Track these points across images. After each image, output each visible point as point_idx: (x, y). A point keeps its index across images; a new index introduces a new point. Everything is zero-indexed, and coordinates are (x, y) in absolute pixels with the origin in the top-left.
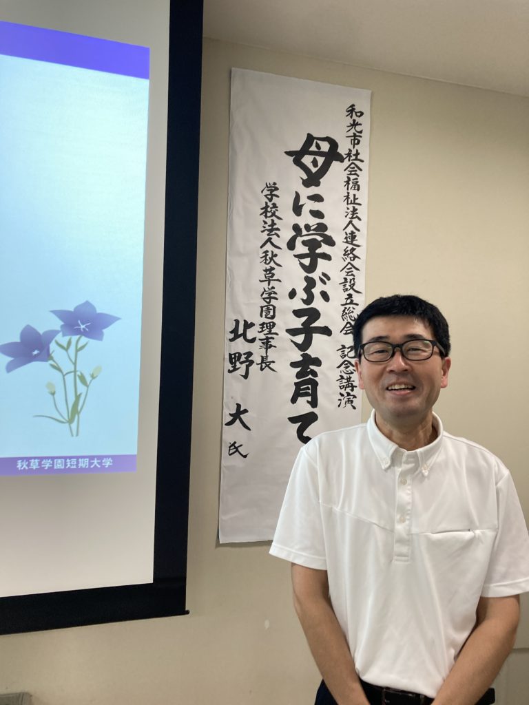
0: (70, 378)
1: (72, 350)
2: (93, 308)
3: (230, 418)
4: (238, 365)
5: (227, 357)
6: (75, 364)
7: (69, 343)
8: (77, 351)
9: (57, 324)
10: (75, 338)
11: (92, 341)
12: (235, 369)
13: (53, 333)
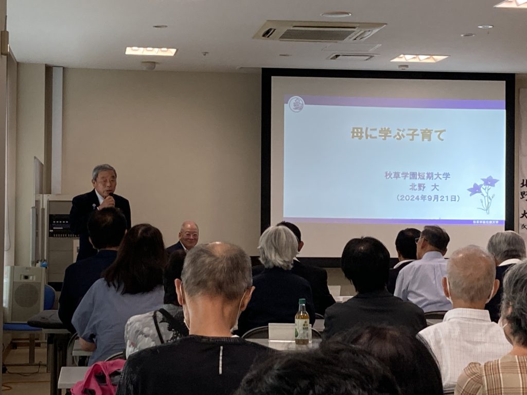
0: (486, 198)
1: (487, 190)
2: (492, 178)
3: (522, 215)
4: (524, 196)
5: (520, 193)
6: (487, 194)
7: (486, 188)
8: (488, 190)
9: (482, 182)
10: (487, 186)
11: (492, 187)
12: (523, 197)
13: (481, 185)
